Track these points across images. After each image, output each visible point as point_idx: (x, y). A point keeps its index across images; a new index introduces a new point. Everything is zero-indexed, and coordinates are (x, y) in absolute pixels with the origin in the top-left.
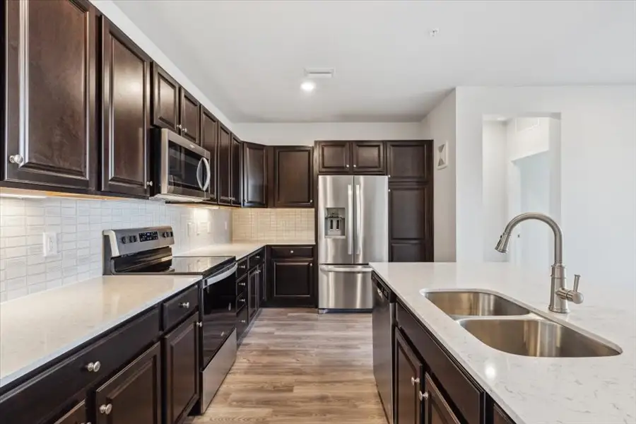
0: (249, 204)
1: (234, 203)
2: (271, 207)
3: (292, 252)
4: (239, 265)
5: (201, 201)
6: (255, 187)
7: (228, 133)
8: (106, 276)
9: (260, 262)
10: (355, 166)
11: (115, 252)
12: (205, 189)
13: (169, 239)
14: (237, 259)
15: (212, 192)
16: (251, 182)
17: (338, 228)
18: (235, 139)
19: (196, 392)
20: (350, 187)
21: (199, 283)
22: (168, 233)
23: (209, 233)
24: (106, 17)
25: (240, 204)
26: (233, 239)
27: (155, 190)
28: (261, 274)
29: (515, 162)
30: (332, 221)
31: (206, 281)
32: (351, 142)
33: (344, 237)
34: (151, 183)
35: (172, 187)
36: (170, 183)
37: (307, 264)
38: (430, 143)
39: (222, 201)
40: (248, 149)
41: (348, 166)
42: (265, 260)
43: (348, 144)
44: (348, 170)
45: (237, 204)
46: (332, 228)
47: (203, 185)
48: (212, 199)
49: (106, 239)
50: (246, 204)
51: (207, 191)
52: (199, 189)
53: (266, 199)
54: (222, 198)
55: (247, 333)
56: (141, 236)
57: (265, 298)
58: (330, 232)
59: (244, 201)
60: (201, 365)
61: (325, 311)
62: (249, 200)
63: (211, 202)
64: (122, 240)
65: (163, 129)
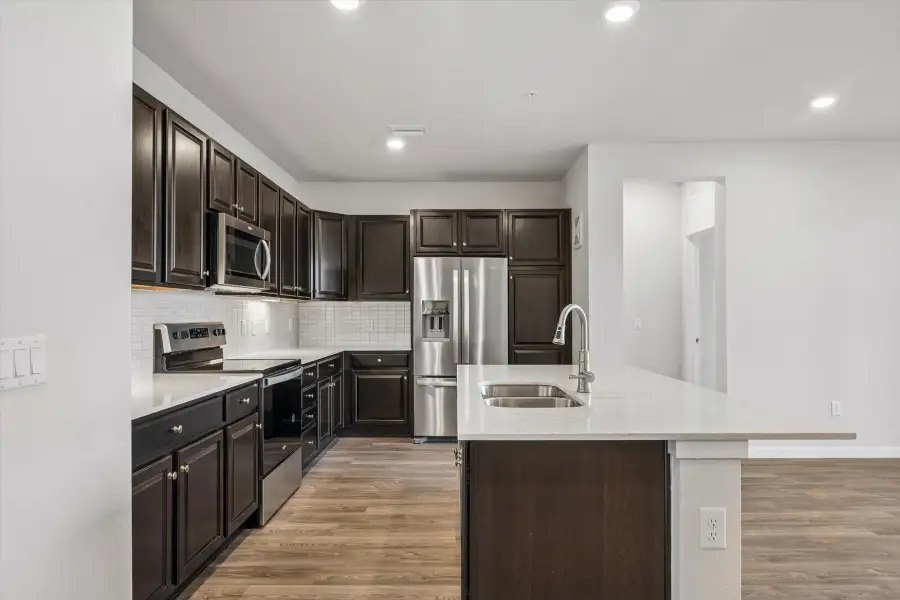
0: (323, 296)
1: (301, 293)
2: (352, 300)
3: (379, 360)
4: (305, 371)
5: (259, 291)
6: (329, 272)
7: (292, 203)
8: (157, 374)
9: (335, 372)
10: (464, 244)
11: (167, 348)
12: (263, 278)
13: (220, 337)
14: (302, 363)
15: (273, 281)
16: (324, 266)
17: (440, 328)
18: (303, 208)
19: (255, 501)
20: (456, 273)
21: (258, 381)
22: (219, 331)
23: (267, 334)
24: (170, 109)
25: (309, 295)
26: (301, 343)
27: (211, 280)
28: (337, 388)
29: (691, 238)
30: (432, 319)
31: (266, 380)
32: (459, 212)
33: (448, 340)
34: (208, 273)
35: (230, 276)
36: (227, 273)
37: (400, 377)
38: (567, 213)
39: (284, 291)
40: (320, 221)
41: (455, 244)
42: (343, 370)
43: (455, 215)
44: (455, 250)
45: (306, 295)
46: (432, 327)
47: (262, 273)
48: (272, 290)
49: (157, 334)
50: (317, 295)
51: (266, 279)
52: (257, 278)
53: (345, 288)
54: (285, 287)
55: (317, 462)
56: (192, 331)
57: (341, 422)
58: (429, 333)
59: (314, 291)
60: (261, 473)
61: (423, 440)
62: (322, 290)
63: (272, 292)
64: (174, 335)
65: (220, 214)
